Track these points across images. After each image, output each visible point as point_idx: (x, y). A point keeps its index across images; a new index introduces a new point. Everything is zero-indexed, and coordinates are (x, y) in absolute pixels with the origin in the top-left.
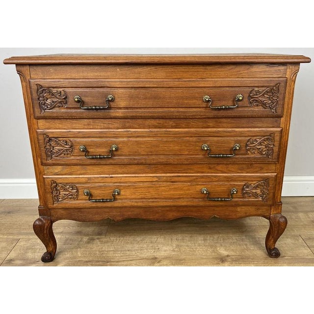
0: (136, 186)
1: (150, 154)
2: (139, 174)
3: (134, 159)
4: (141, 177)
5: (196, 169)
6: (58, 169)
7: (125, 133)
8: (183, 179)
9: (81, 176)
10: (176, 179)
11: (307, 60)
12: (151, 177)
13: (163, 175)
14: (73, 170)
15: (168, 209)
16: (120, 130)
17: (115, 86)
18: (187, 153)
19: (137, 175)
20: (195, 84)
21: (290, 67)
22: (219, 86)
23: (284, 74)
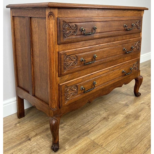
0: (102, 77)
1: (107, 57)
2: (102, 69)
4: (103, 71)
5: (119, 61)
6: (67, 77)
8: (117, 67)
9: (79, 78)
10: (115, 68)
11: (147, 9)
12: (106, 69)
13: (110, 67)
14: (74, 76)
16: (97, 45)
18: (119, 53)
20: (122, 19)
21: (142, 12)
22: (128, 20)
23: (141, 14)
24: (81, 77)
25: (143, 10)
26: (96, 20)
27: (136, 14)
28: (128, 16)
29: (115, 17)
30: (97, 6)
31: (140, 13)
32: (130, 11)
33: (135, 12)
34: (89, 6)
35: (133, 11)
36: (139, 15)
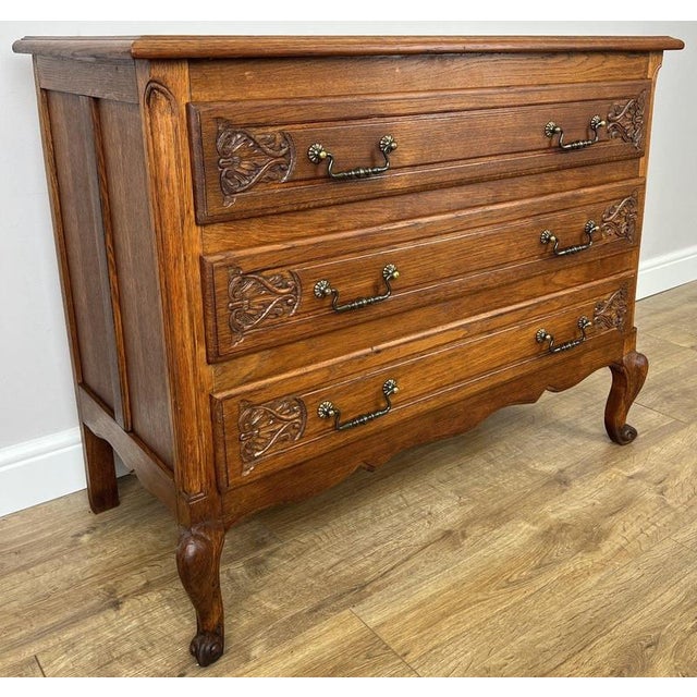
0: (428, 361)
1: (456, 273)
2: (429, 328)
3: (427, 293)
4: (435, 334)
5: (523, 292)
6: (253, 363)
7: (413, 230)
8: (508, 319)
9: (311, 368)
10: (498, 322)
12: (452, 329)
13: (473, 319)
14: (288, 358)
15: (475, 400)
16: (400, 225)
17: (397, 112)
18: (517, 256)
19: (426, 333)
20: (534, 98)
21: (652, 58)
22: (569, 99)
23: (646, 71)
24: (320, 365)
25: (659, 51)
26: (394, 106)
27: (618, 69)
28: (569, 80)
29: (497, 91)
30: (397, 44)
31: (637, 67)
32: (584, 58)
33: (613, 62)
34: (355, 43)
35: (599, 59)
36: (631, 77)
